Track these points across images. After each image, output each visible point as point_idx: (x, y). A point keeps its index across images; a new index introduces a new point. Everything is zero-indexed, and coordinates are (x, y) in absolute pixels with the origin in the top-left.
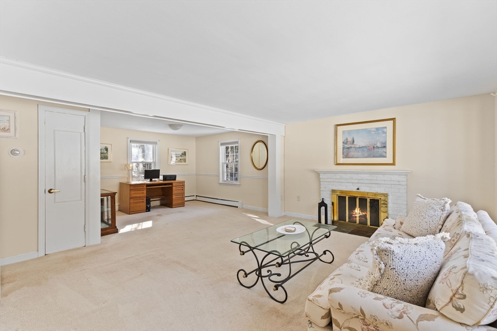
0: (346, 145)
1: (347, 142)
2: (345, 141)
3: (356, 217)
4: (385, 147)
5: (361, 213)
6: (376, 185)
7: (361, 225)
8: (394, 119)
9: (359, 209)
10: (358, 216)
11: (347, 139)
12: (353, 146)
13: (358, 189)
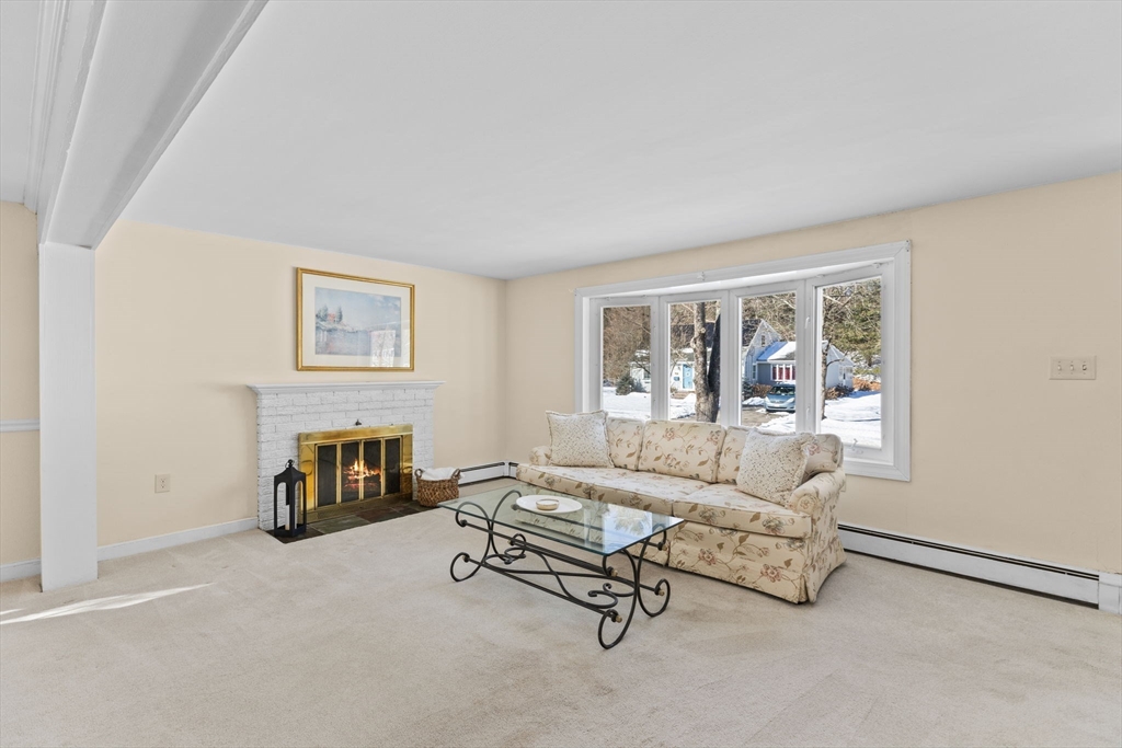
0: (323, 323)
1: (326, 315)
2: (322, 314)
3: (357, 481)
4: (398, 335)
5: (368, 471)
7: (368, 500)
8: (411, 286)
9: (362, 463)
10: (361, 477)
11: (326, 310)
12: (339, 327)
13: (357, 424)
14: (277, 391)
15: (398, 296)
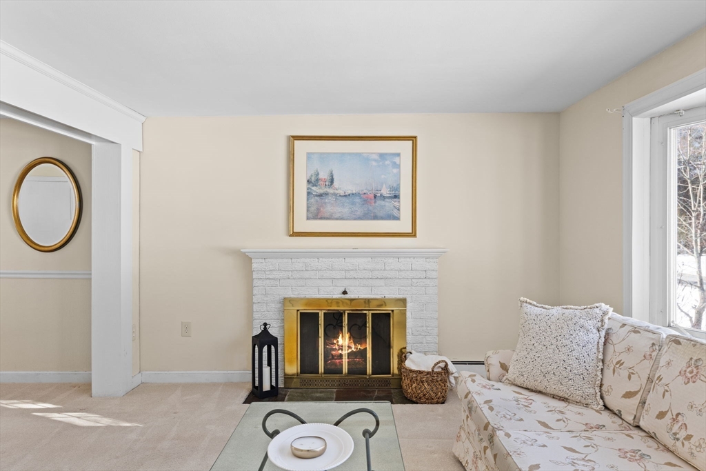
0: (314, 188)
1: (317, 180)
2: (313, 179)
3: (341, 356)
4: (396, 197)
5: (353, 346)
6: (382, 282)
7: (353, 377)
8: (413, 139)
9: (347, 336)
10: (345, 352)
11: (318, 174)
12: (331, 191)
13: (345, 293)
14: (265, 256)
15: (398, 152)
